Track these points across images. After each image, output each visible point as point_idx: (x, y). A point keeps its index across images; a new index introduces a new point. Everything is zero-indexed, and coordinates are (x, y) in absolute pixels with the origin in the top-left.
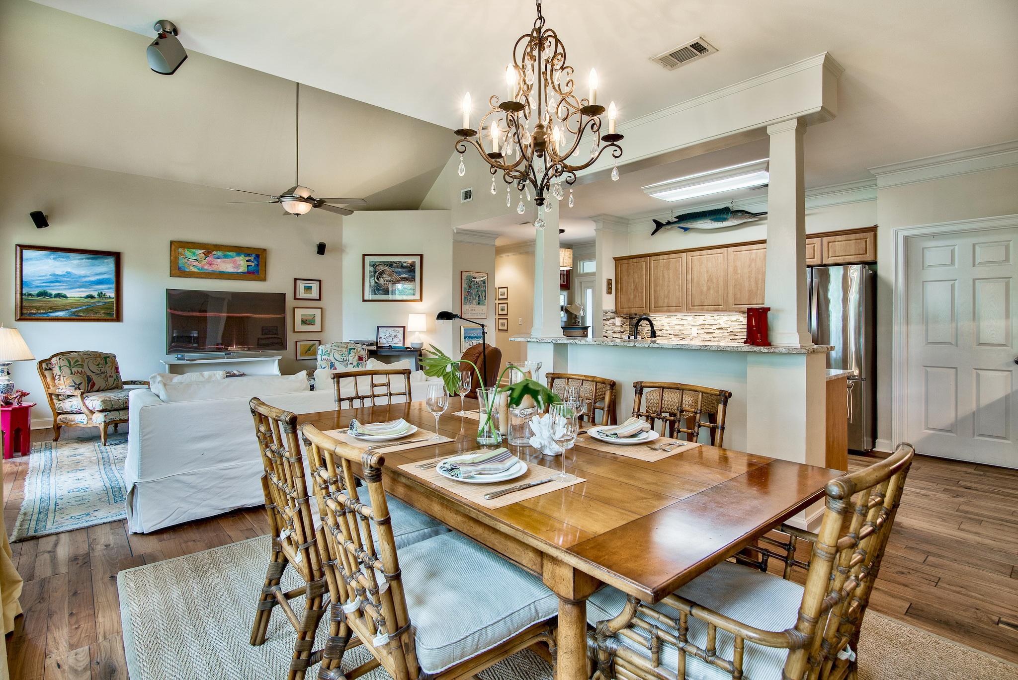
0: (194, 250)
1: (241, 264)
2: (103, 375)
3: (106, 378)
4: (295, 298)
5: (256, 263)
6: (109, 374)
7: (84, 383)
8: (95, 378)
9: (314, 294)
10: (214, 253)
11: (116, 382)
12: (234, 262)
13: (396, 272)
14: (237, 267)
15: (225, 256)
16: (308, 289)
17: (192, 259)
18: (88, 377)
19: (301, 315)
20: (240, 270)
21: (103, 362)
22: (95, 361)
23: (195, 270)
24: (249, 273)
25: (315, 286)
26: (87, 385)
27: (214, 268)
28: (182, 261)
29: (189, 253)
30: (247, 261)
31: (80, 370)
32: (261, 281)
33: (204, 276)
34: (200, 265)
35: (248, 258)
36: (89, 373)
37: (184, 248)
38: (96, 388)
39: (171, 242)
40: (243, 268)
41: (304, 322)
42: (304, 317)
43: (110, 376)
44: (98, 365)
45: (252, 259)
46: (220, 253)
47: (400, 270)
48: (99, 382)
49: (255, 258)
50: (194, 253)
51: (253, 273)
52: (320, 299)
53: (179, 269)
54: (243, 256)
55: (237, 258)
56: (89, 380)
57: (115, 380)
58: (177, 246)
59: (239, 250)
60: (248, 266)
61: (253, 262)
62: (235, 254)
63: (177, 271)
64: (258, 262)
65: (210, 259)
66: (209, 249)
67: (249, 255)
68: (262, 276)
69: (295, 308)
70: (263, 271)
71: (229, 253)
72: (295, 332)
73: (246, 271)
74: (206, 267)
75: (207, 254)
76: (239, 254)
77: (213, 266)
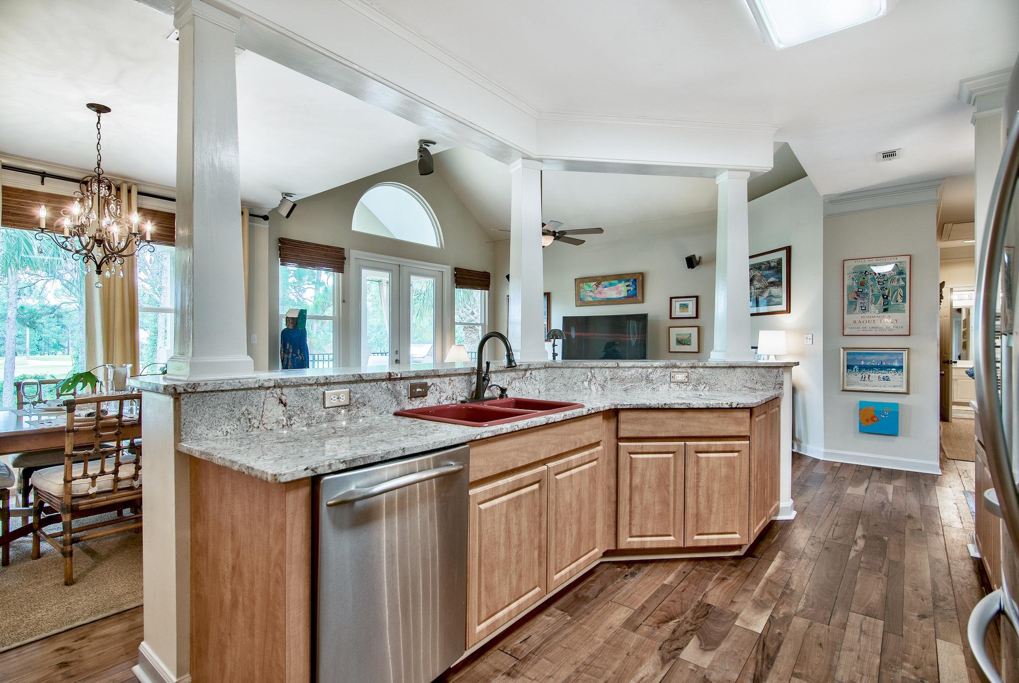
0: (589, 283)
1: (621, 290)
4: (671, 318)
5: (634, 286)
9: (691, 312)
10: (603, 283)
12: (617, 289)
13: (765, 276)
14: (620, 292)
15: (611, 285)
16: (684, 307)
17: (588, 290)
19: (676, 334)
20: (622, 296)
23: (591, 299)
24: (628, 297)
25: (691, 303)
27: (603, 296)
28: (582, 293)
29: (586, 287)
30: (627, 286)
32: (639, 303)
33: (596, 304)
34: (593, 295)
35: (627, 284)
37: (583, 283)
39: (575, 279)
40: (624, 294)
41: (680, 342)
42: (679, 337)
45: (630, 283)
46: (606, 283)
47: (768, 272)
49: (633, 283)
50: (589, 286)
51: (632, 297)
52: (697, 317)
53: (581, 300)
54: (623, 282)
55: (619, 285)
58: (580, 281)
59: (620, 277)
60: (628, 291)
61: (631, 286)
62: (617, 281)
63: (581, 302)
64: (636, 286)
65: (600, 289)
66: (599, 280)
67: (628, 281)
68: (640, 298)
69: (669, 327)
70: (641, 294)
71: (613, 282)
72: (670, 352)
73: (626, 295)
74: (597, 296)
75: (597, 286)
76: (620, 282)
77: (602, 294)
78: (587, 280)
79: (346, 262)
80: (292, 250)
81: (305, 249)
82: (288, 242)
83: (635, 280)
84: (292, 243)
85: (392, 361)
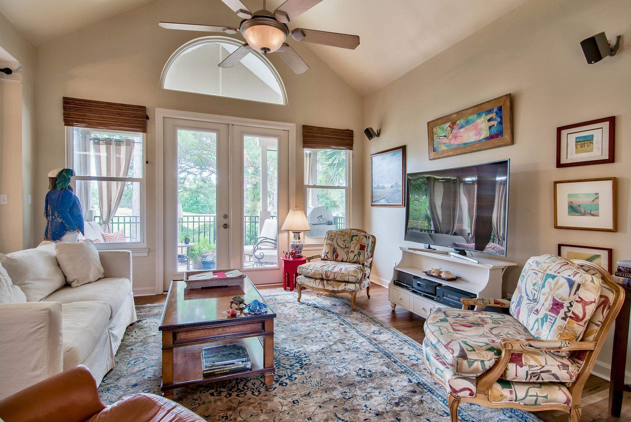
0: (443, 126)
2: (346, 250)
3: (347, 253)
4: (559, 165)
5: (499, 119)
6: (352, 249)
7: (330, 253)
8: (339, 251)
9: (599, 150)
11: (356, 258)
12: (476, 128)
14: (479, 133)
15: (467, 123)
16: (585, 141)
18: (334, 248)
19: (569, 195)
20: (483, 137)
21: (349, 239)
22: (343, 237)
24: (491, 137)
26: (332, 255)
27: (459, 141)
30: (489, 120)
31: (330, 242)
32: (507, 145)
33: (452, 153)
35: (489, 117)
36: (336, 246)
38: (340, 258)
39: (428, 123)
40: (485, 133)
41: (573, 209)
42: (575, 200)
43: (352, 251)
44: (344, 241)
48: (342, 254)
49: (497, 113)
50: (443, 129)
51: (497, 136)
52: (611, 160)
53: (434, 150)
54: (484, 115)
55: (479, 121)
56: (334, 251)
57: (355, 255)
59: (479, 109)
60: (490, 127)
61: (495, 120)
63: (434, 153)
64: (501, 118)
65: (454, 131)
67: (490, 111)
68: (507, 137)
69: (556, 183)
70: (509, 131)
71: (471, 118)
72: (557, 227)
73: (488, 135)
74: (452, 142)
75: (452, 128)
76: (479, 115)
77: (458, 139)
78: (440, 121)
79: (149, 122)
80: (77, 110)
81: (93, 108)
82: (72, 101)
83: (500, 109)
84: (77, 102)
85: (218, 227)
